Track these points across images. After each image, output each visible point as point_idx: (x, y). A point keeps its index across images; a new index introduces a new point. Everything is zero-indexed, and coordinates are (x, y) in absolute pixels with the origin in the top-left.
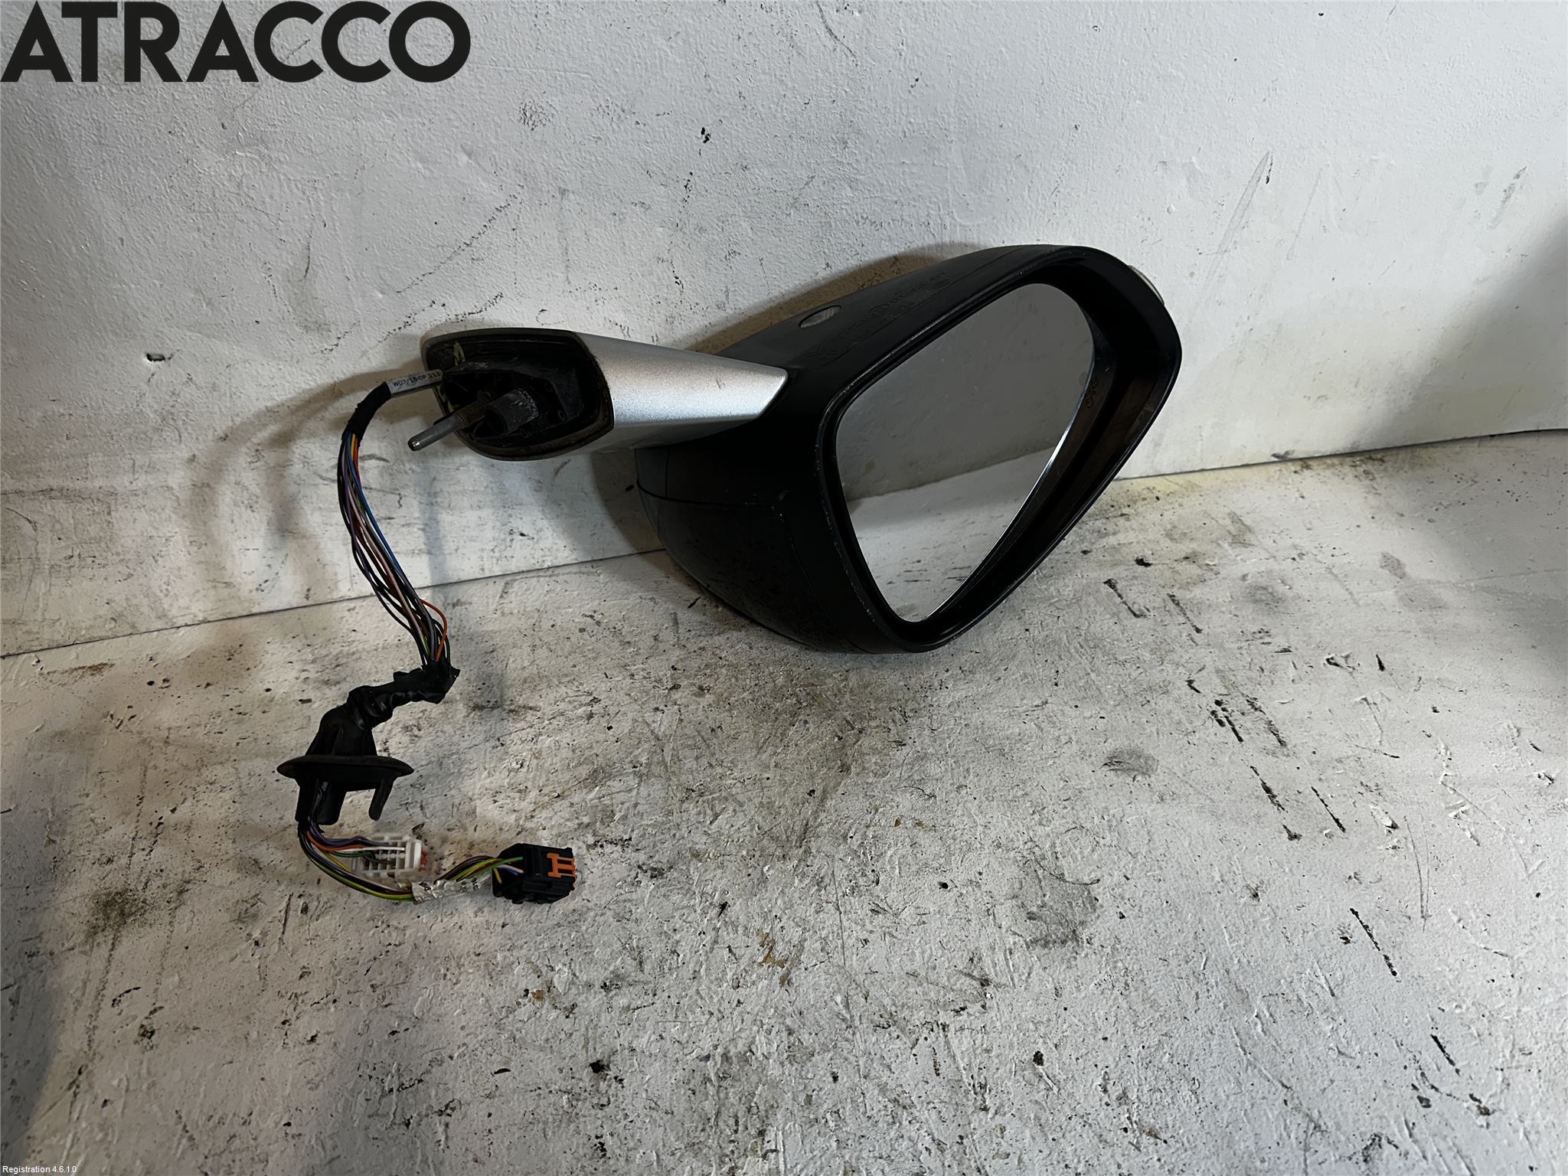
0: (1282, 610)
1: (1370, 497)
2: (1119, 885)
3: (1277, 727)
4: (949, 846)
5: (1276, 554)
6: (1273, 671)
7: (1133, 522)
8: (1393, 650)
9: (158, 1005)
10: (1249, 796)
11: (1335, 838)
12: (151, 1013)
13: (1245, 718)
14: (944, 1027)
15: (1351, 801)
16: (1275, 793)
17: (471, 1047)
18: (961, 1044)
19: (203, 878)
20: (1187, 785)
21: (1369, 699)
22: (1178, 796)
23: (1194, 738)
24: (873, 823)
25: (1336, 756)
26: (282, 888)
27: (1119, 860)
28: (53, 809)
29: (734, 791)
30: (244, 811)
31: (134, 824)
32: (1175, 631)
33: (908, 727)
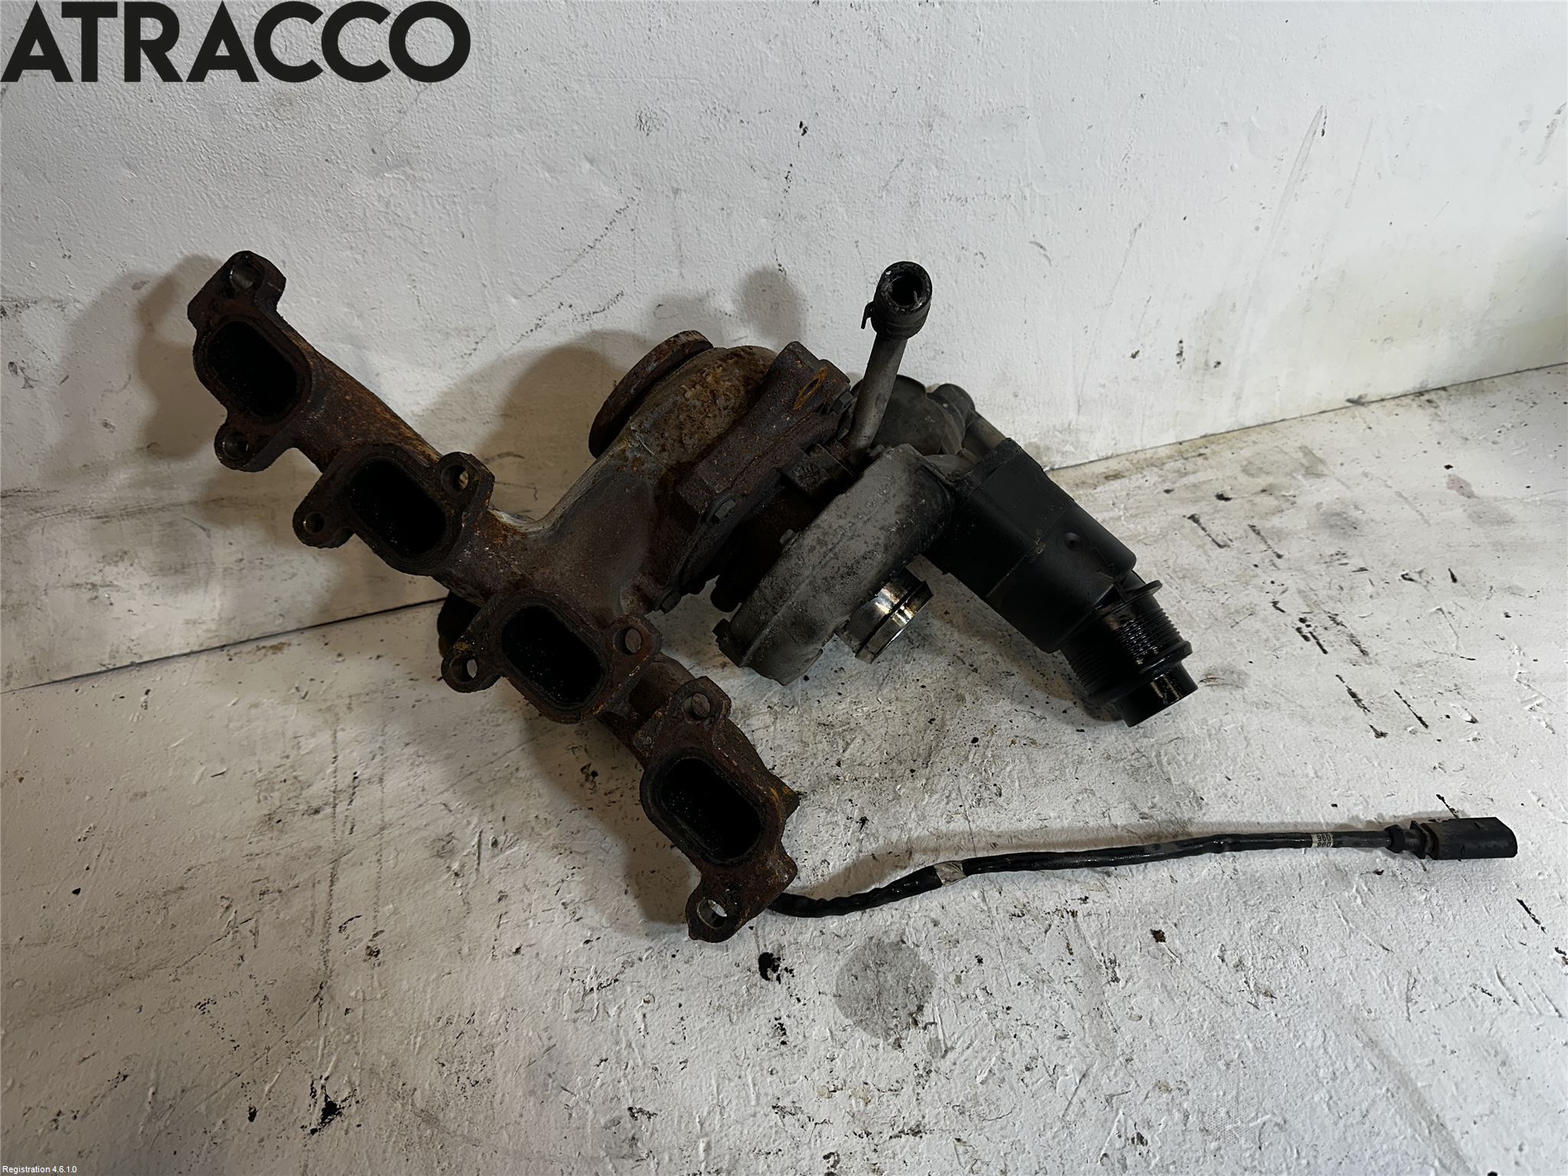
1: (1434, 424)
2: (1222, 785)
3: (1359, 638)
4: (1062, 761)
5: (1348, 482)
7: (1211, 461)
8: (1464, 564)
9: (379, 929)
10: (1336, 702)
11: (1419, 734)
12: (375, 935)
14: (1074, 914)
15: (1432, 700)
16: (1360, 697)
17: (656, 949)
18: (1089, 927)
19: (401, 822)
20: (1278, 696)
21: (1444, 609)
22: (1271, 705)
23: (1282, 653)
24: (991, 744)
25: (1416, 662)
26: (472, 826)
27: (1221, 764)
28: (260, 771)
29: (862, 723)
30: (428, 763)
31: (332, 780)
32: (1257, 558)
33: (1015, 659)
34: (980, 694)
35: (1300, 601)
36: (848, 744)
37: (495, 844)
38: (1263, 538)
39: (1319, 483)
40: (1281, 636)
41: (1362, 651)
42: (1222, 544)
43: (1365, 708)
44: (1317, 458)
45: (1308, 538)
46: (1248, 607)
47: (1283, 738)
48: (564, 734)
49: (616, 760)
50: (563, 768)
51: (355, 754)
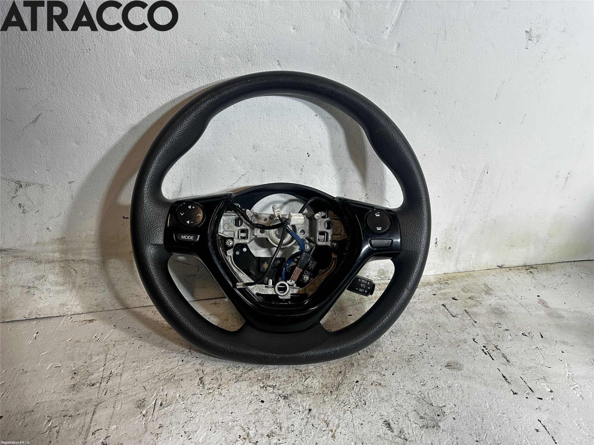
0: (505, 316)
1: (533, 280)
2: (452, 408)
3: (506, 355)
4: (391, 393)
5: (501, 298)
6: (503, 336)
7: (450, 285)
8: (546, 331)
9: (108, 435)
10: (498, 379)
11: (530, 394)
12: (106, 438)
13: (494, 352)
15: (535, 382)
16: (507, 378)
19: (125, 392)
20: (475, 375)
21: (538, 347)
22: (472, 377)
23: (476, 358)
24: (363, 384)
25: (528, 366)
26: (153, 397)
27: (452, 399)
28: (74, 367)
29: (313, 371)
30: (140, 370)
31: (102, 373)
32: (467, 322)
33: (375, 351)
34: (360, 364)
35: (483, 339)
36: (307, 379)
37: (161, 405)
38: (469, 315)
39: (490, 297)
40: (476, 352)
41: (507, 360)
42: (454, 316)
43: (509, 382)
44: (490, 288)
45: (486, 316)
46: (464, 340)
47: (477, 391)
48: (195, 364)
49: (214, 376)
50: (192, 377)
51: (113, 364)
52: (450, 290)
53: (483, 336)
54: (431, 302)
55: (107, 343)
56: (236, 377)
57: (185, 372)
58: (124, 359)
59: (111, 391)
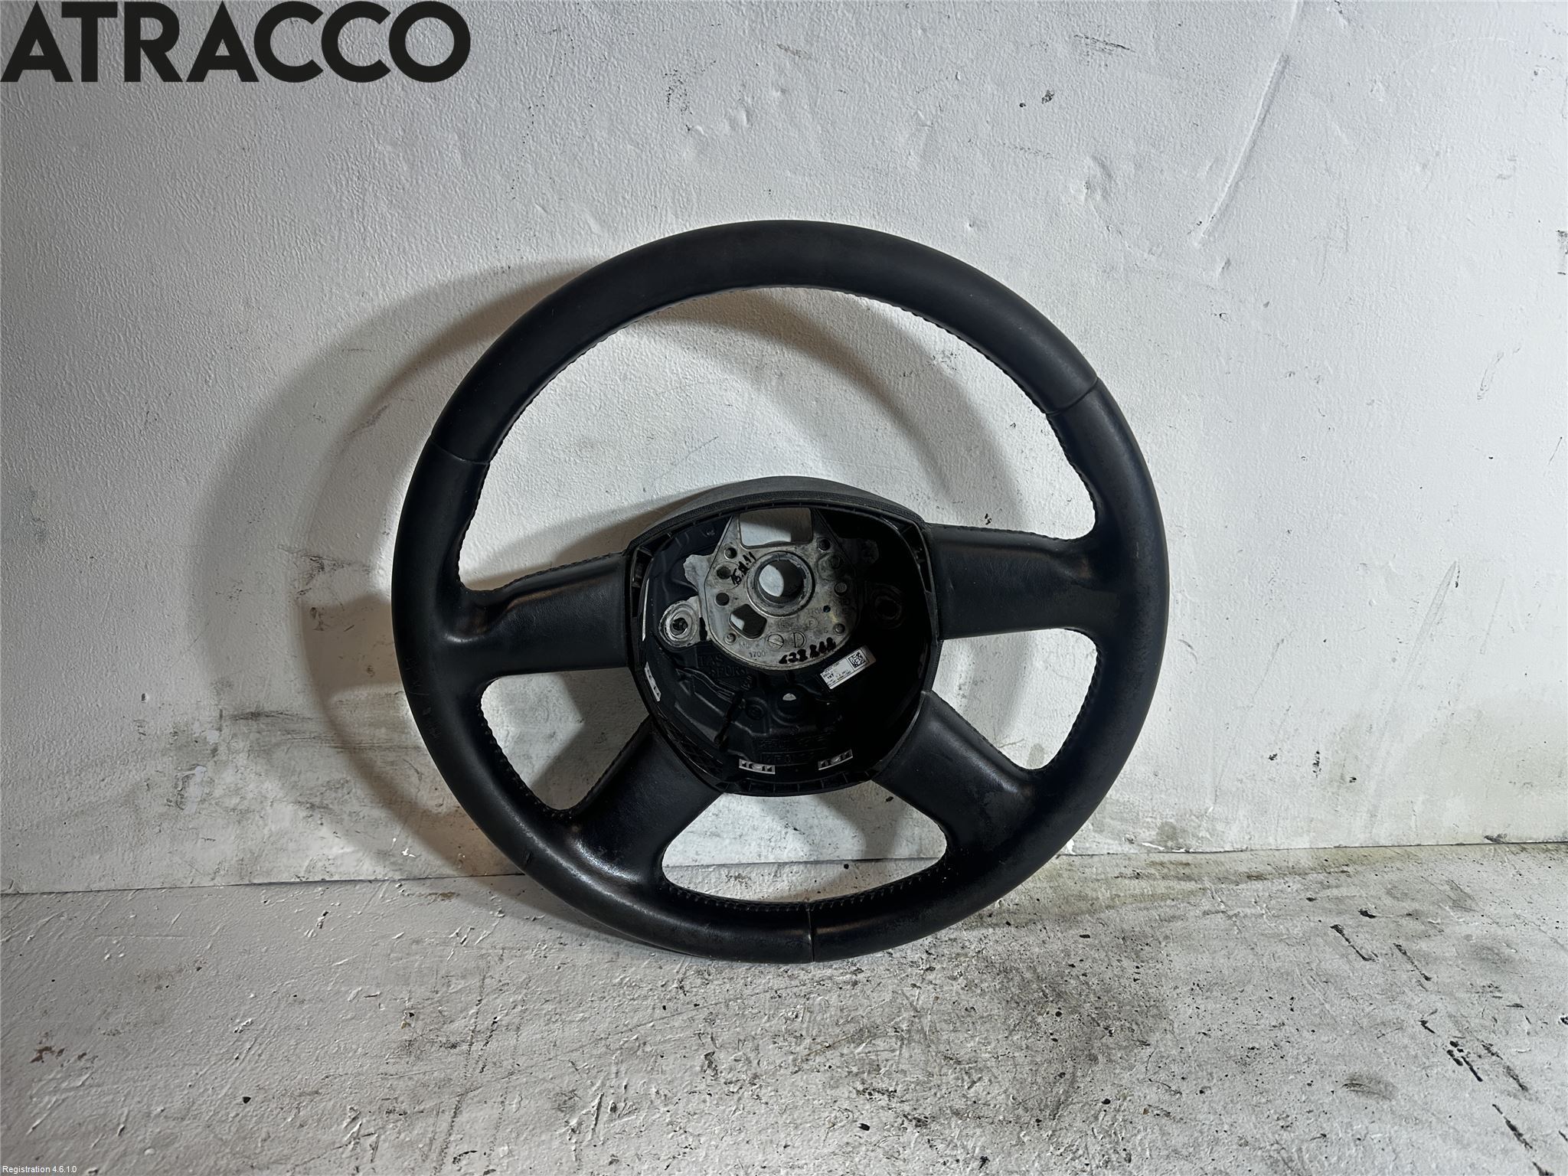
0: (1511, 970)
3: (1516, 1072)
5: (1498, 921)
6: (1507, 1021)
7: (1354, 879)
9: (491, 1168)
10: (1494, 1131)
12: (486, 1172)
13: (1482, 1061)
16: (1521, 1132)
19: (529, 1071)
20: (1430, 1114)
22: (1421, 1121)
23: (1432, 1072)
24: (1123, 1109)
26: (595, 1088)
27: (1367, 1172)
28: (409, 999)
29: (989, 1064)
30: (563, 1022)
31: (473, 1020)
32: (1404, 976)
33: (1151, 1030)
34: (1113, 1058)
35: (1451, 1025)
36: (974, 1083)
37: (614, 1109)
38: (1409, 958)
39: (1467, 917)
40: (1431, 1055)
41: (1520, 1086)
42: (1366, 957)
43: (1527, 1144)
44: (1465, 893)
45: (1458, 966)
46: (1395, 1021)
47: (1436, 1158)
48: (692, 1019)
49: (741, 1053)
50: (688, 1050)
51: (498, 1001)
52: (1353, 891)
53: (1450, 1016)
54: (1302, 918)
55: (484, 951)
56: (795, 1060)
57: (669, 1037)
58: (525, 991)
59: (495, 1064)
